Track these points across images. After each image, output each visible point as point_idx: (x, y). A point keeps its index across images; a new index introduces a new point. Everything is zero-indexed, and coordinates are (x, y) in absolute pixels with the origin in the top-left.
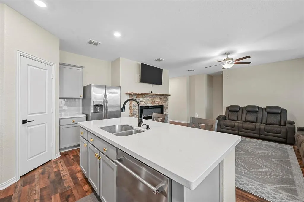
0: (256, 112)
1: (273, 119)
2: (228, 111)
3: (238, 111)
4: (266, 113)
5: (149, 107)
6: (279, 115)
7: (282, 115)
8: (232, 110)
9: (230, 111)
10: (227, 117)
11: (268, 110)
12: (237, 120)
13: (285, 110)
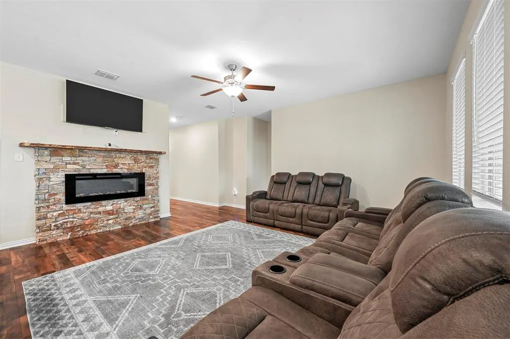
0: (309, 184)
1: (330, 196)
2: (272, 183)
3: (286, 183)
4: (323, 186)
5: (98, 177)
6: (339, 189)
7: (343, 188)
8: (280, 180)
9: (275, 183)
10: (269, 193)
11: (326, 180)
12: (282, 199)
13: (350, 179)
